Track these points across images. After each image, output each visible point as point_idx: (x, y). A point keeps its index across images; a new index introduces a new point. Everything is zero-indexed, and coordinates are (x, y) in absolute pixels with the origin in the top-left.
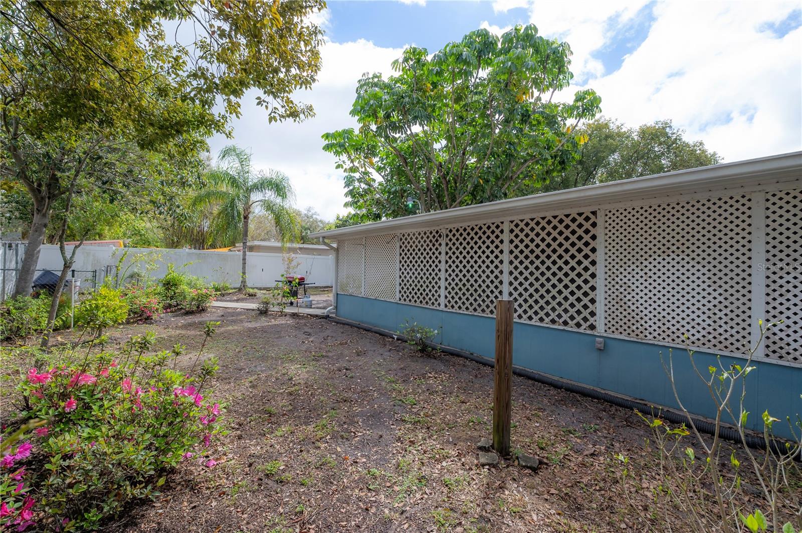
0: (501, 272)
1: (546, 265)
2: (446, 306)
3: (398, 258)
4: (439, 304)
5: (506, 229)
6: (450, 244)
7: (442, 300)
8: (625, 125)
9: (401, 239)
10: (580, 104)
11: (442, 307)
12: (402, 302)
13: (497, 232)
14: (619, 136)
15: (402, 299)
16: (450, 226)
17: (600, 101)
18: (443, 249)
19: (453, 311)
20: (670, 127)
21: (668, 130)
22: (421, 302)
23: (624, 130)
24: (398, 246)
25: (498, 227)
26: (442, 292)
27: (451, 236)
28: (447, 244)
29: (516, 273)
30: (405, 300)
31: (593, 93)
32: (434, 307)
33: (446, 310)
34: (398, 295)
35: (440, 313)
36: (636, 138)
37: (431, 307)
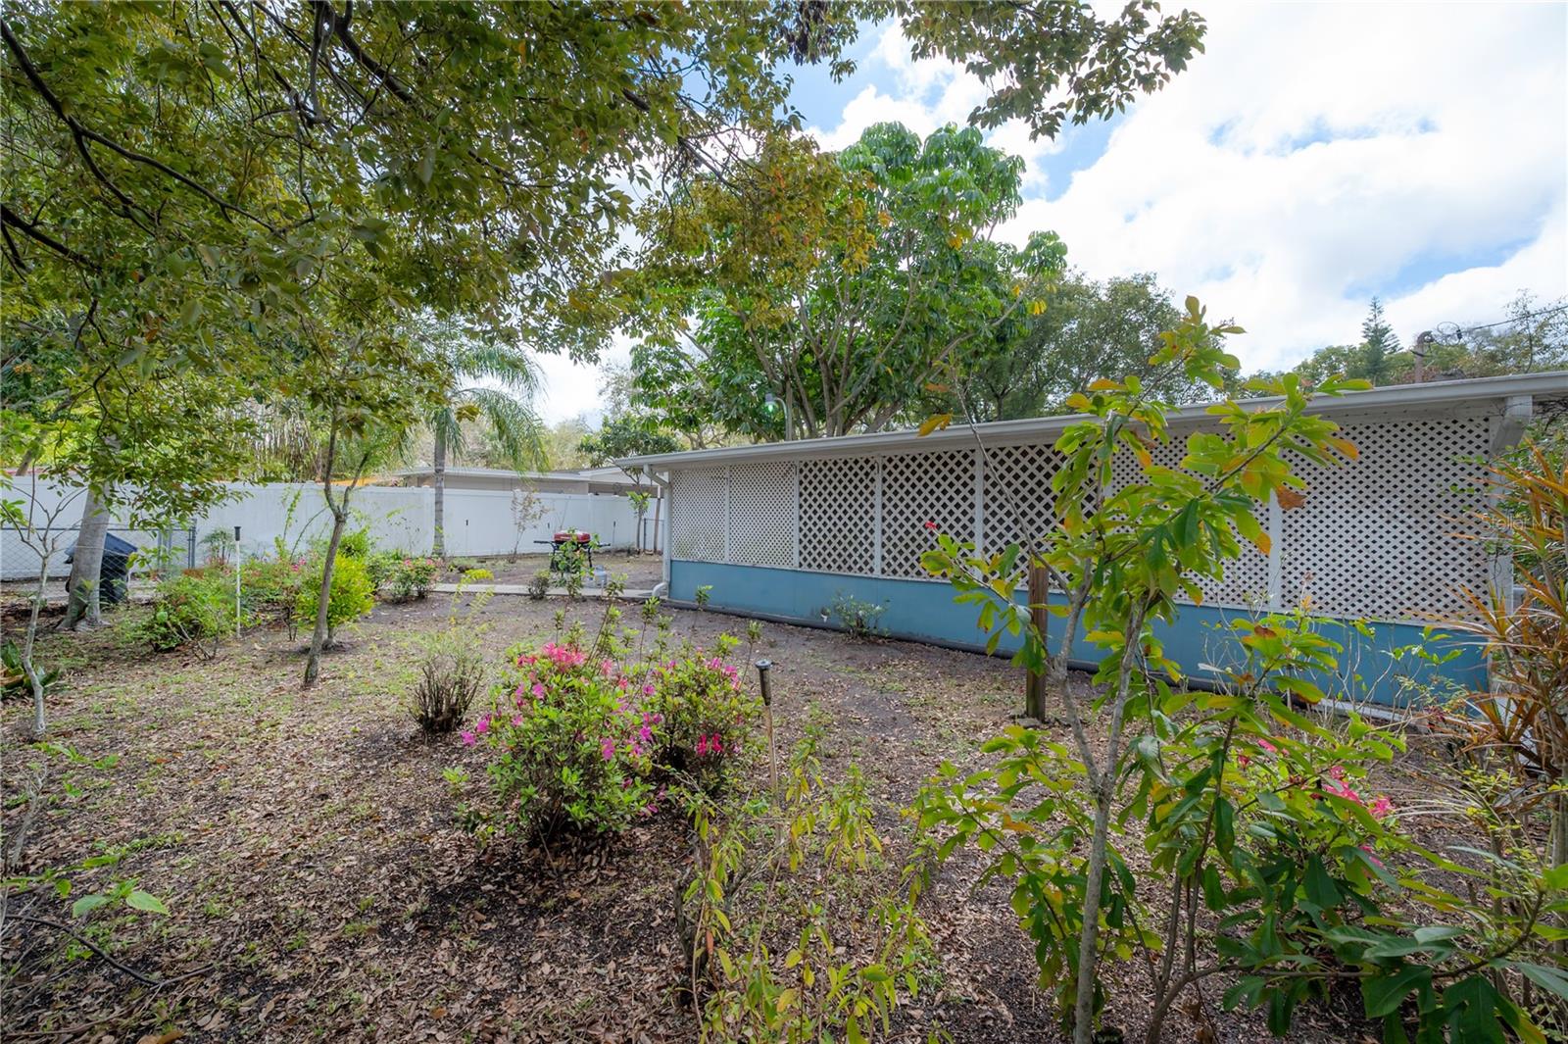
0: (972, 520)
1: (1035, 510)
2: (883, 571)
3: (796, 500)
4: (871, 570)
5: (978, 459)
6: (890, 480)
7: (877, 564)
8: (1088, 275)
9: (801, 471)
10: (1035, 252)
11: (877, 573)
12: (805, 568)
13: (965, 464)
14: (1079, 293)
15: (805, 564)
16: (889, 454)
17: (1065, 252)
18: (878, 487)
19: (896, 577)
20: (1153, 284)
21: (1150, 289)
22: (839, 567)
23: (1085, 283)
24: (796, 482)
25: (966, 456)
26: (878, 551)
27: (890, 467)
28: (884, 480)
29: (993, 521)
30: (810, 565)
31: (1055, 237)
32: (862, 574)
33: (884, 577)
34: (797, 559)
35: (874, 582)
36: (1104, 298)
37: (859, 574)
